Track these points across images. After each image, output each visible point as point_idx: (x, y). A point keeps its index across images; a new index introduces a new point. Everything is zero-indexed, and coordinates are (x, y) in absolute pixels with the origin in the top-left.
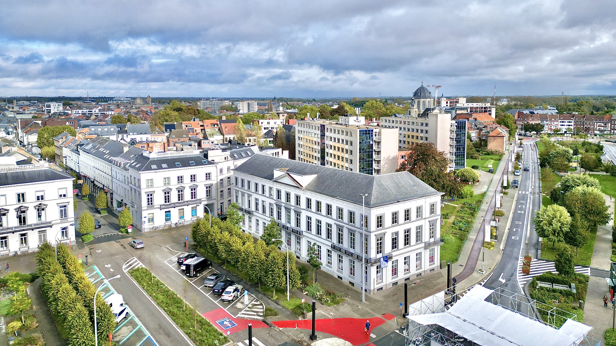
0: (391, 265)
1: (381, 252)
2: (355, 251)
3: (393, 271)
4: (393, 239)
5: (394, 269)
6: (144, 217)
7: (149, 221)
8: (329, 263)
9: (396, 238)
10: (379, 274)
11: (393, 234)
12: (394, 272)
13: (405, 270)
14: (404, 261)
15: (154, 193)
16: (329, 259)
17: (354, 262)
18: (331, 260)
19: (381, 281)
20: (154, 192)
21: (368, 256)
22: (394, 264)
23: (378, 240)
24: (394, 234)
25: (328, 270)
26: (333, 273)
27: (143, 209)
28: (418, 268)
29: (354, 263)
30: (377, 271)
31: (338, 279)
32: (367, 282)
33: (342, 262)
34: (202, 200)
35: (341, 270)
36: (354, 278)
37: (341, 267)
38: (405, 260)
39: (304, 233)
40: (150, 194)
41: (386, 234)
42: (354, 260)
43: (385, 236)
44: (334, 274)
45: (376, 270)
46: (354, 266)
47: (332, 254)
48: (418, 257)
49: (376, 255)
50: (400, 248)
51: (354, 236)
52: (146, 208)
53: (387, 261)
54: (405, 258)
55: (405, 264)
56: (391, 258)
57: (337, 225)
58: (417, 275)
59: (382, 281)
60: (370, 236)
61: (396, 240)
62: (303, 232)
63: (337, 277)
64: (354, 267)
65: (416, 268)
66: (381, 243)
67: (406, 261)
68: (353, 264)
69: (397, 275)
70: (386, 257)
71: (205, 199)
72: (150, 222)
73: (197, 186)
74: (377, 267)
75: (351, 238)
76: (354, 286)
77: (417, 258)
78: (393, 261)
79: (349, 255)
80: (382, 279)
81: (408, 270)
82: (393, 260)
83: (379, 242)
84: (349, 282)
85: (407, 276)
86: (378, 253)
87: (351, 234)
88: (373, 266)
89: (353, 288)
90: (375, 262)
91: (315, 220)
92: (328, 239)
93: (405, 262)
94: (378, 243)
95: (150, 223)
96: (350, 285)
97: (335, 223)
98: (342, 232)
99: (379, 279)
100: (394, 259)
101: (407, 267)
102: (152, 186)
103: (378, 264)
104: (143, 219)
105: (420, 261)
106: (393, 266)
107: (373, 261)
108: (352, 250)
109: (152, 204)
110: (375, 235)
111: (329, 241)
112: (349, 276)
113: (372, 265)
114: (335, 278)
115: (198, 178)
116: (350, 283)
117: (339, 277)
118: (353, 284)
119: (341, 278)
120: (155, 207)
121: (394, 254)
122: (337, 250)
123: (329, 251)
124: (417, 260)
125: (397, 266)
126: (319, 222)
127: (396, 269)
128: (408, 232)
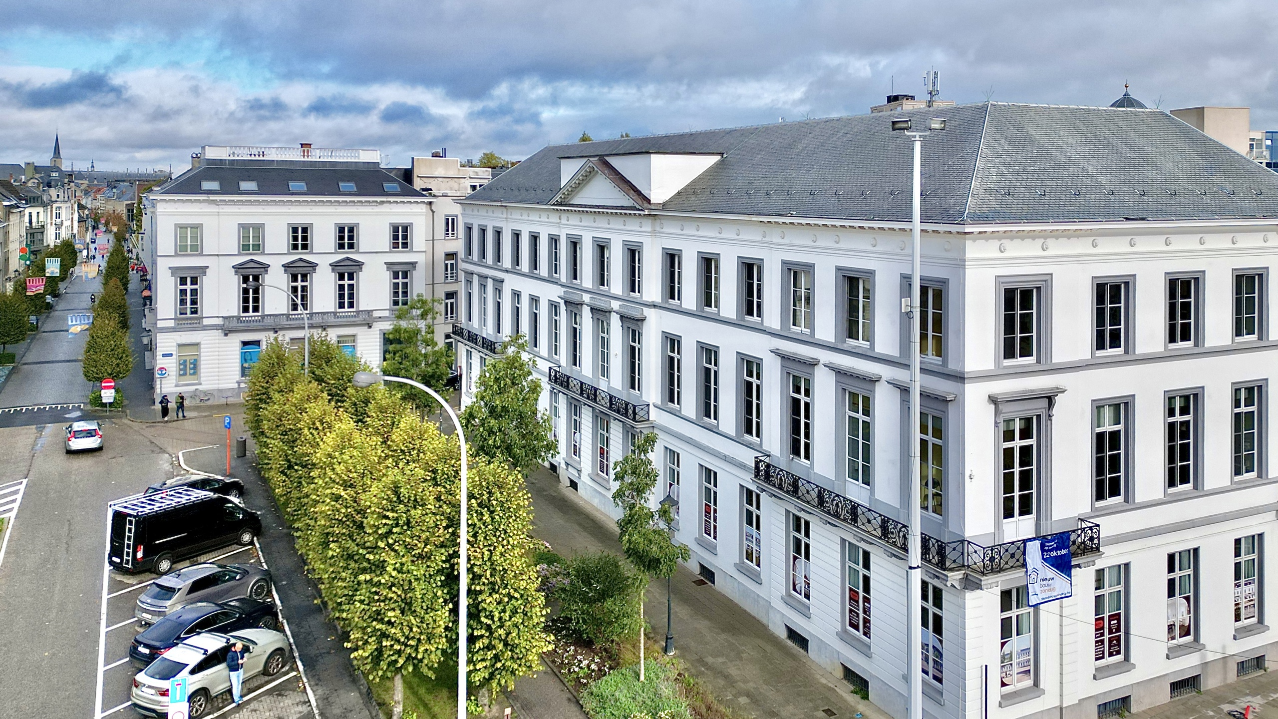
0: (1092, 593)
1: (1025, 509)
2: (872, 492)
3: (1099, 628)
4: (1100, 437)
5: (1106, 616)
6: (164, 355)
7: (185, 369)
8: (749, 556)
9: (1115, 435)
10: (1016, 643)
11: (1098, 407)
12: (1107, 637)
13: (1171, 628)
14: (1165, 577)
15: (205, 274)
16: (749, 537)
17: (866, 555)
18: (758, 541)
19: (1029, 682)
20: (203, 270)
21: (945, 523)
22: (1106, 591)
23: (1009, 436)
24: (1108, 413)
25: (746, 592)
26: (767, 613)
27: (160, 324)
28: (1244, 622)
29: (867, 566)
30: (1006, 625)
31: (790, 643)
32: (940, 680)
33: (807, 557)
34: (376, 314)
35: (802, 598)
36: (866, 650)
37: (801, 584)
38: (1171, 569)
39: (654, 414)
40: (188, 275)
41: (1059, 399)
42: (867, 548)
43: (1055, 411)
44: (771, 614)
45: (997, 616)
46: (866, 580)
47: (763, 514)
48: (1243, 558)
49: (998, 526)
50: (1140, 497)
51: (866, 412)
52: (171, 324)
53: (1064, 566)
54: (1171, 558)
55: (1171, 593)
56: (1091, 548)
57: (785, 358)
58: (1242, 667)
59: (1036, 684)
60: (958, 400)
61: (1115, 445)
62: (651, 407)
63: (783, 634)
64: (867, 589)
65: (1231, 625)
66: (1026, 452)
67: (1177, 574)
68: (860, 567)
69: (1127, 658)
70: (1062, 539)
71: (387, 314)
72: (185, 374)
73: (359, 265)
74: (1006, 596)
75: (854, 421)
76: (866, 697)
77: (1237, 566)
78: (1100, 573)
79: (837, 515)
80: (1033, 671)
81: (1185, 632)
82: (1100, 563)
83: (1017, 443)
84: (839, 673)
85: (1187, 664)
86: (1009, 514)
87: (854, 397)
88: (979, 587)
89: (861, 706)
90: (994, 567)
91: (695, 346)
92: (747, 436)
93: (1171, 583)
94: (1008, 454)
95: (188, 377)
96: (845, 691)
97: (776, 352)
98: (807, 393)
99: (1016, 669)
100: (1109, 557)
101: (1182, 615)
102: (197, 249)
103: (1011, 579)
104: (160, 362)
105: (1254, 588)
106: (1099, 600)
107: (976, 559)
108: (855, 492)
109: (194, 312)
110: (993, 400)
111: (749, 446)
112: (843, 636)
113: (971, 584)
114: (772, 639)
115: (364, 241)
116: (849, 674)
117: (793, 635)
118: (860, 685)
119: (802, 642)
120: (206, 322)
121: (1109, 526)
122: (781, 488)
123: (749, 493)
124: (1237, 576)
125: (1124, 597)
126: (709, 353)
127: (1117, 617)
128: (1184, 411)
